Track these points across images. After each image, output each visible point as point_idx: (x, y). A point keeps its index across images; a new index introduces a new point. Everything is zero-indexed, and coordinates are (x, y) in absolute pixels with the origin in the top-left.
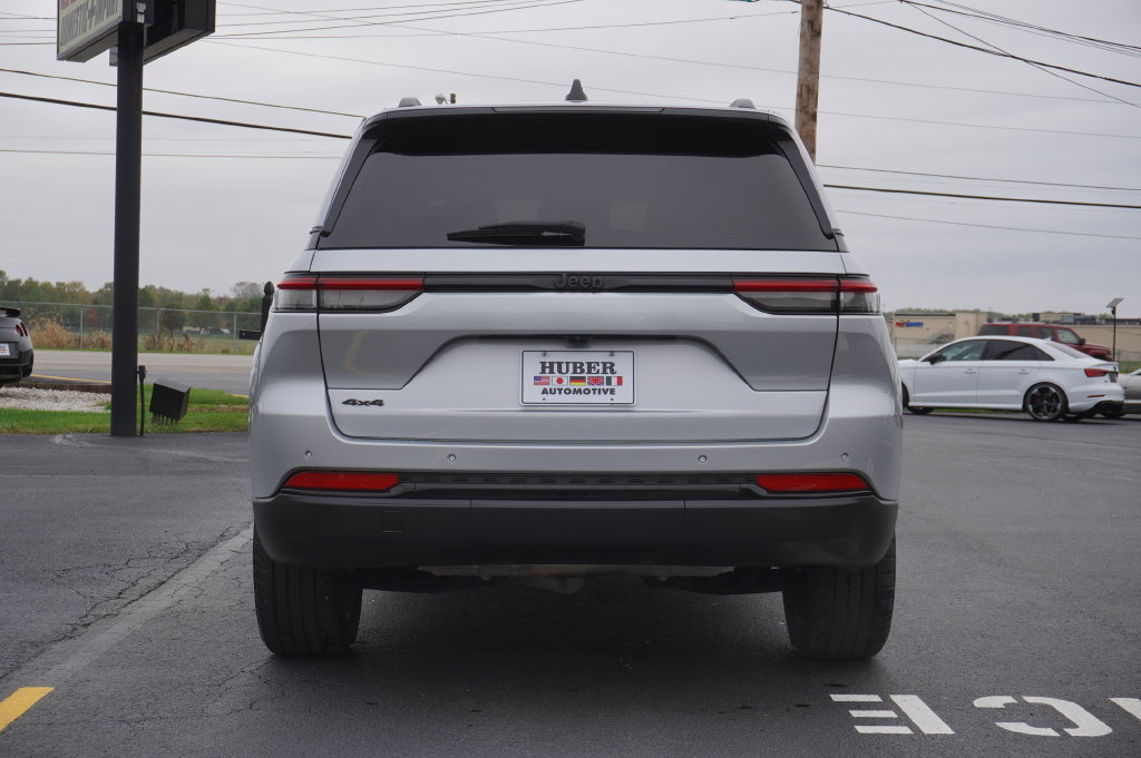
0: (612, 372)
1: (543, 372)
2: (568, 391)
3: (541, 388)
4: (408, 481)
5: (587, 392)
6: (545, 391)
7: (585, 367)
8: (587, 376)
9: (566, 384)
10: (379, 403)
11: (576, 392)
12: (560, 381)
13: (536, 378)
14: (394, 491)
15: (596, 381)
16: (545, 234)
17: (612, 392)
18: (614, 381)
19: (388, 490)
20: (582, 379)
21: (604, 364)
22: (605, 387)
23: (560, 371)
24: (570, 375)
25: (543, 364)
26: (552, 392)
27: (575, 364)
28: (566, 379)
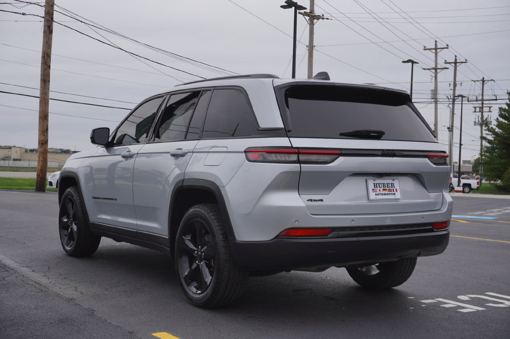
0: (394, 187)
1: (375, 187)
2: (382, 194)
3: (375, 193)
4: (334, 231)
5: (388, 194)
6: (376, 195)
7: (386, 185)
8: (387, 188)
9: (382, 192)
10: (322, 200)
11: (385, 194)
12: (380, 190)
13: (373, 189)
14: (329, 236)
15: (390, 190)
16: (372, 134)
17: (395, 194)
18: (395, 190)
19: (327, 235)
20: (386, 190)
21: (391, 184)
22: (393, 193)
23: (379, 187)
24: (382, 188)
25: (374, 184)
26: (378, 195)
27: (383, 184)
28: (381, 190)
